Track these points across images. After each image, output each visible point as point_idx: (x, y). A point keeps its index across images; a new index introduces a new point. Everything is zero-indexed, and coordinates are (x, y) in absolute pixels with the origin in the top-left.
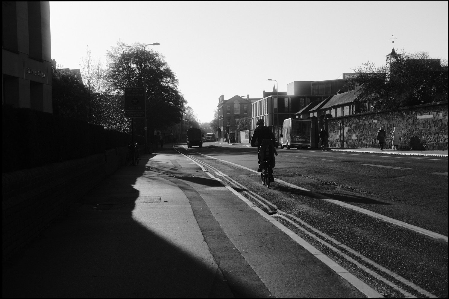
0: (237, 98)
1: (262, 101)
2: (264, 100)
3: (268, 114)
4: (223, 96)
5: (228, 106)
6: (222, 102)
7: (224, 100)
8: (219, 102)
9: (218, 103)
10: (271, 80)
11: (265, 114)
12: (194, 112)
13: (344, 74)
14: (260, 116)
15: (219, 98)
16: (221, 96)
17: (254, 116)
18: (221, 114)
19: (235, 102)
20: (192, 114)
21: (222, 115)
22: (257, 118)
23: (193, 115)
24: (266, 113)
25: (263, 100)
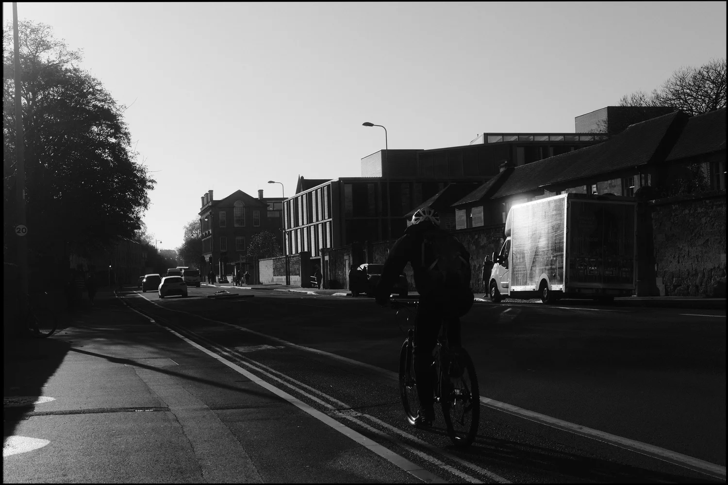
0: (240, 196)
1: (314, 193)
2: (319, 191)
3: (331, 219)
4: (211, 192)
5: (223, 212)
6: (210, 204)
7: (214, 200)
8: (203, 205)
9: (201, 207)
10: (371, 125)
11: (323, 218)
12: (147, 230)
13: (486, 135)
14: (307, 225)
15: (202, 198)
16: (207, 194)
17: (289, 227)
18: (208, 229)
19: (235, 204)
20: (143, 233)
21: (210, 231)
22: (299, 230)
23: (146, 234)
24: (326, 218)
25: (316, 191)
